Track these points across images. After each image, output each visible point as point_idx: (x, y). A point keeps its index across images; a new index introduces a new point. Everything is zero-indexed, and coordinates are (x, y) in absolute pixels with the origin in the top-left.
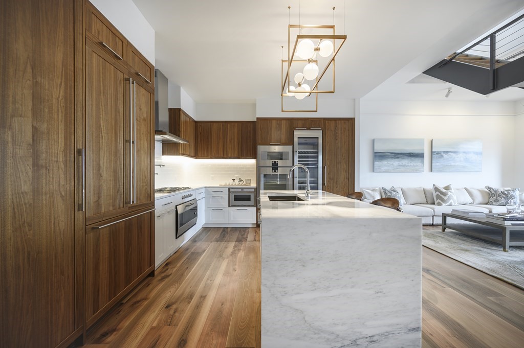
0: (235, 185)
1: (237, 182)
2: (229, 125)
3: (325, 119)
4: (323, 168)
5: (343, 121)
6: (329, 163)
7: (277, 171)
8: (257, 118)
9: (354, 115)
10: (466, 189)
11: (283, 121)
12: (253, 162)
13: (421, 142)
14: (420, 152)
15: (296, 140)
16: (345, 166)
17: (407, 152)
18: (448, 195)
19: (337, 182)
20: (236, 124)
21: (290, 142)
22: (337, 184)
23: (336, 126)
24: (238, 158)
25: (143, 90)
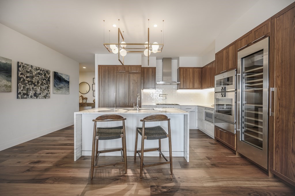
8: (216, 54)
15: (239, 61)
21: (235, 66)
25: (136, 75)
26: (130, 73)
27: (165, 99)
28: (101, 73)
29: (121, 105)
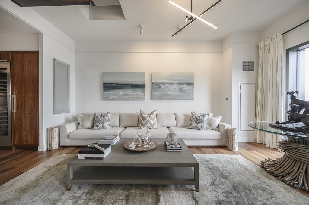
5: (29, 54)
6: (17, 92)
10: (175, 114)
13: (143, 74)
14: (142, 83)
16: (32, 95)
17: (130, 83)
18: (146, 120)
22: (24, 110)
23: (23, 58)
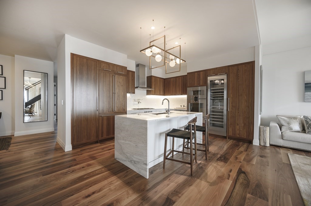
0: (182, 109)
1: (182, 107)
2: (177, 78)
3: (229, 66)
4: (227, 99)
5: (244, 65)
6: (232, 96)
7: (197, 101)
8: (187, 73)
9: (254, 59)
11: (196, 73)
12: (185, 96)
15: (209, 82)
16: (246, 98)
19: (238, 109)
20: (181, 77)
21: (205, 83)
23: (238, 70)
24: (182, 94)
25: (121, 76)
26: (115, 74)
27: (137, 104)
28: (77, 67)
29: (105, 112)
